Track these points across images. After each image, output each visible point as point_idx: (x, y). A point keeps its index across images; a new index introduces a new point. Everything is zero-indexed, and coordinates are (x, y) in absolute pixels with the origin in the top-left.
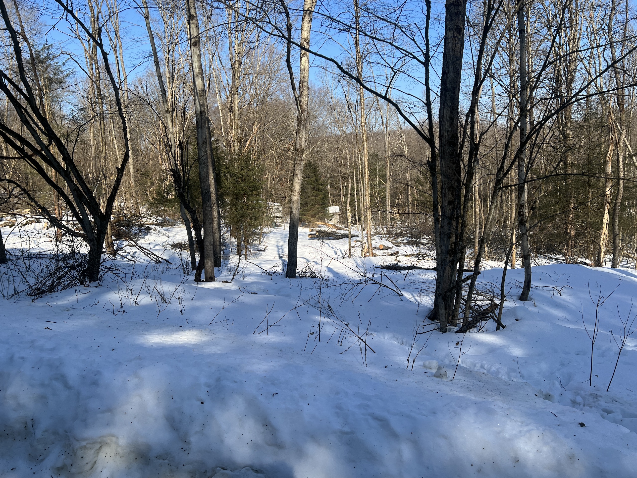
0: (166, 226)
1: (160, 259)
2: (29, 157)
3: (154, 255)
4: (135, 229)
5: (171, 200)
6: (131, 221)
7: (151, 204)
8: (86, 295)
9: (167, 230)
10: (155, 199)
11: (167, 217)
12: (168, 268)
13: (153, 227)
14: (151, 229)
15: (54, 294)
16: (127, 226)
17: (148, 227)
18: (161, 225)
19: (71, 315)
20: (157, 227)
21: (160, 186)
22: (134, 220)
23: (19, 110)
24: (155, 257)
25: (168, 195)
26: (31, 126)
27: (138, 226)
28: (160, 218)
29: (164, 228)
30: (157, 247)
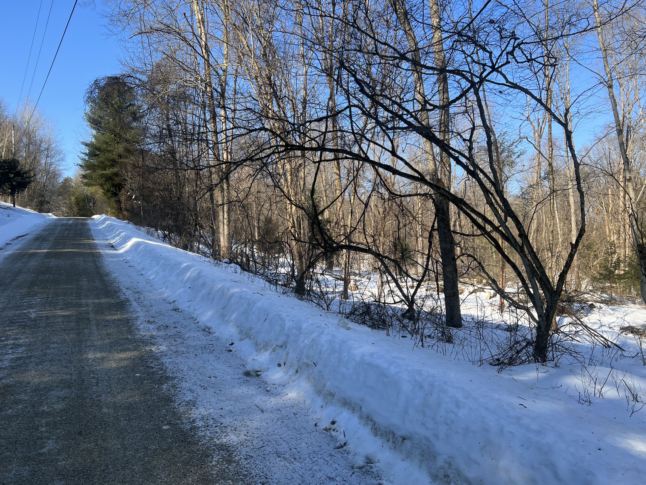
0: (612, 304)
1: (609, 343)
2: (488, 234)
3: (602, 337)
4: (576, 305)
5: (619, 275)
6: (572, 297)
7: (594, 279)
8: (544, 375)
9: (613, 310)
10: (601, 274)
11: (613, 294)
12: (622, 355)
13: (598, 305)
14: (595, 307)
15: (513, 368)
16: (568, 302)
17: (592, 304)
18: (607, 304)
19: (537, 395)
20: (602, 305)
21: (606, 260)
22: (576, 296)
23: (486, 195)
24: (603, 339)
25: (616, 269)
26: (496, 208)
27: (580, 302)
28: (605, 295)
29: (610, 307)
30: (604, 329)
